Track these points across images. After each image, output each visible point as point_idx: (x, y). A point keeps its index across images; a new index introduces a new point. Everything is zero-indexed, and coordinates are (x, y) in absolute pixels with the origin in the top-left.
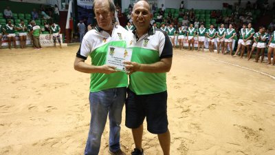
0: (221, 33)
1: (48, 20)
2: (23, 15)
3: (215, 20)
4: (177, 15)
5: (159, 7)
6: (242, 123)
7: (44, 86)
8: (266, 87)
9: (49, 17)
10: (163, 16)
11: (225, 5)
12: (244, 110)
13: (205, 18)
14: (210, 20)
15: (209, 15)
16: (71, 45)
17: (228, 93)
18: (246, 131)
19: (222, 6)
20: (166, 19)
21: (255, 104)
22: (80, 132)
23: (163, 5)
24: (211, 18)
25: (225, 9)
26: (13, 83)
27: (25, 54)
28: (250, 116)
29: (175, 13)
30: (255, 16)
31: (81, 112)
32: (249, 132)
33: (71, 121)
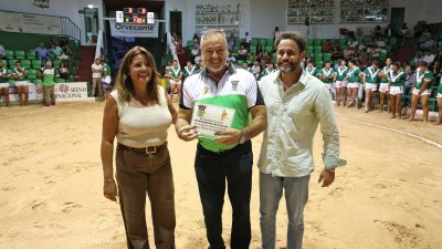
0: (341, 74)
1: (63, 61)
2: (23, 53)
3: (330, 55)
4: (269, 48)
5: (242, 36)
6: (387, 217)
7: (59, 168)
8: (418, 156)
9: (66, 57)
10: (249, 51)
11: (343, 31)
12: (387, 196)
13: (314, 51)
14: (321, 55)
15: (320, 48)
17: (359, 169)
18: (396, 231)
19: (339, 32)
20: (252, 54)
21: (403, 185)
23: (247, 34)
24: (323, 51)
25: (343, 37)
26: (5, 164)
27: (24, 116)
28: (400, 205)
29: (266, 45)
30: (389, 47)
32: (401, 232)
33: (105, 225)
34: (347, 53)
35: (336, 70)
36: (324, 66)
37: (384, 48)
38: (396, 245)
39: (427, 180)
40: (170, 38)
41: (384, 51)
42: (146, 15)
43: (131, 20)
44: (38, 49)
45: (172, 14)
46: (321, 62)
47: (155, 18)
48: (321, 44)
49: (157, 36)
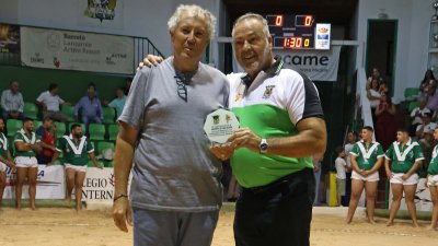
40: (362, 80)
42: (312, 30)
43: (279, 43)
44: (85, 101)
45: (372, 24)
47: (334, 36)
49: (334, 78)
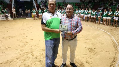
3: (77, 7)
4: (61, 5)
6: (88, 47)
8: (97, 33)
12: (89, 42)
14: (75, 7)
16: (15, 19)
17: (83, 36)
21: (93, 39)
22: (22, 56)
24: (76, 6)
25: (81, 2)
28: (91, 44)
30: (93, 5)
31: (22, 48)
32: (91, 50)
33: (18, 52)
34: (82, 6)
35: (79, 11)
36: (76, 10)
37: (91, 5)
38: (89, 53)
39: (98, 38)
40: (34, 1)
41: (91, 6)
46: (75, 9)
48: (75, 4)
49: (30, 1)
